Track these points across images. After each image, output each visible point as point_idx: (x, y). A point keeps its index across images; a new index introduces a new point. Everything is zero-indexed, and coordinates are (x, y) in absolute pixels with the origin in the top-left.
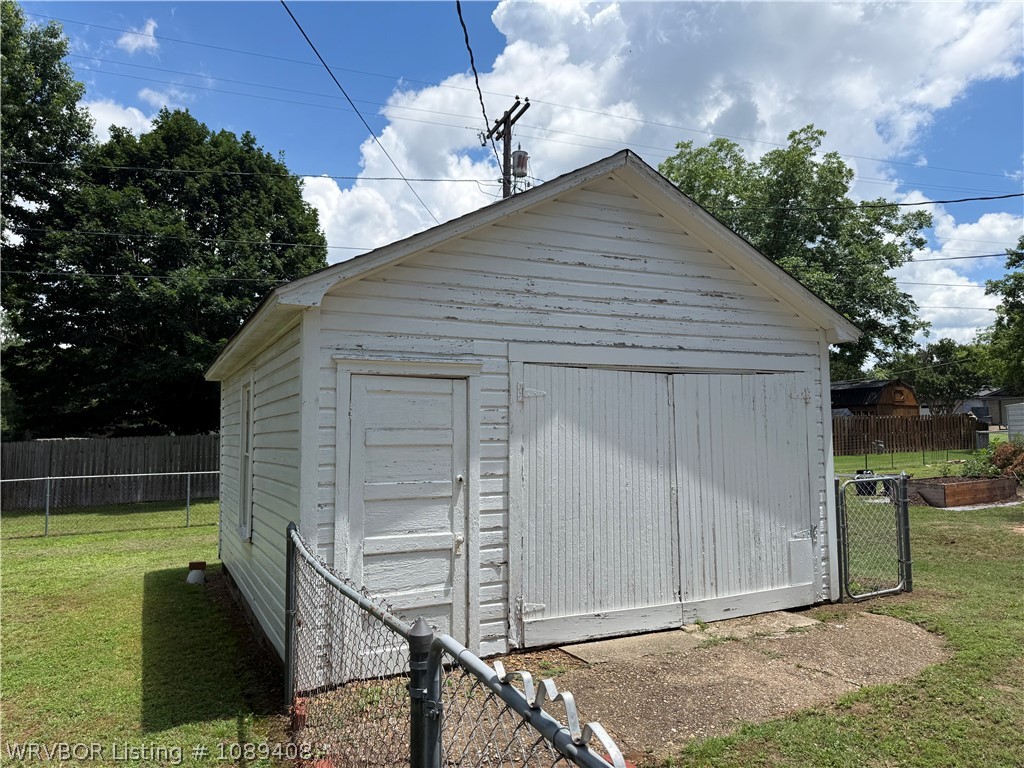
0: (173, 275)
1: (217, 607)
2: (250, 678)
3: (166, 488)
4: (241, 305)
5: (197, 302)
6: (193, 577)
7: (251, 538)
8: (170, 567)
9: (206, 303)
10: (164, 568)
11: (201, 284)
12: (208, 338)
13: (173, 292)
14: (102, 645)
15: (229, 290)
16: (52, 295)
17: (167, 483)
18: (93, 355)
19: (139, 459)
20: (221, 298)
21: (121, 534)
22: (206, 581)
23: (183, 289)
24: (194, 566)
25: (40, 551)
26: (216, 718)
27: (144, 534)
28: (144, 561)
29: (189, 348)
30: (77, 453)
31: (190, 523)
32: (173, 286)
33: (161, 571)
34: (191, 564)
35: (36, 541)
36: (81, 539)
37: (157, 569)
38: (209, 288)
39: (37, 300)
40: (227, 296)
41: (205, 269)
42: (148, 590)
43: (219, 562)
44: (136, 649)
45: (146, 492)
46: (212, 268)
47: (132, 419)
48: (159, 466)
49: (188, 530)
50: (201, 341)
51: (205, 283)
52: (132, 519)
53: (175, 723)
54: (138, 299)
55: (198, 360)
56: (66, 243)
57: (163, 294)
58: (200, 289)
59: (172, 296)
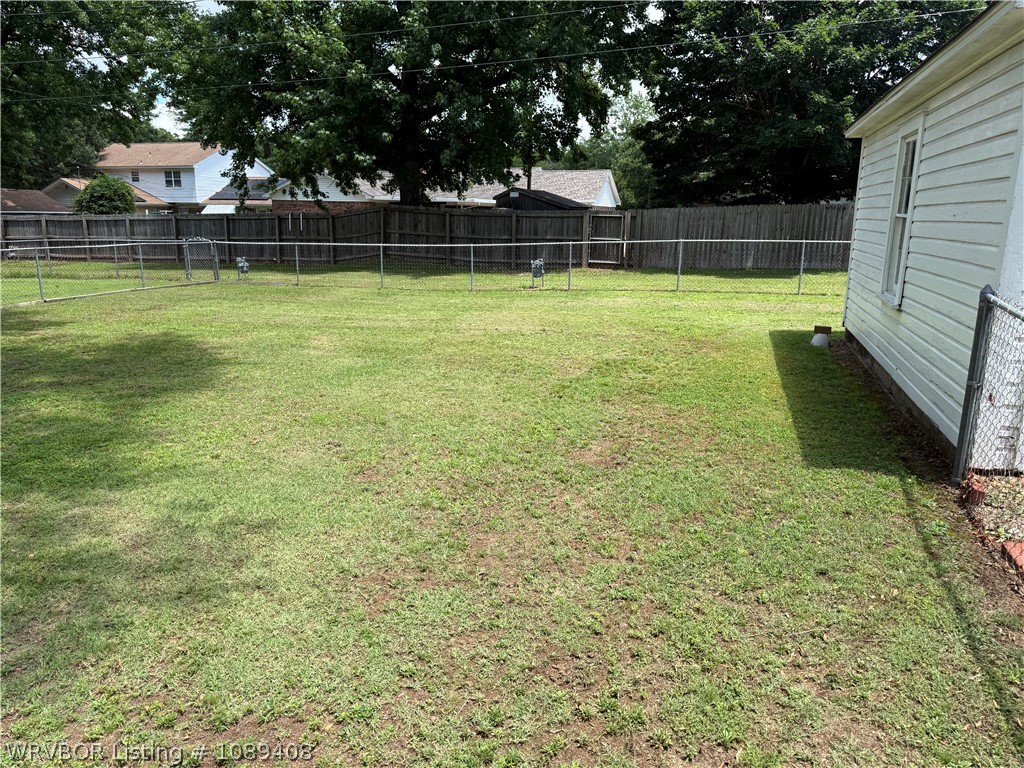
0: (800, 28)
1: (848, 371)
2: (901, 444)
3: (775, 256)
4: (872, 54)
5: (823, 56)
6: (817, 340)
7: (900, 305)
8: (791, 328)
9: (833, 57)
10: (786, 329)
11: (829, 34)
12: (831, 97)
13: (800, 48)
14: (747, 385)
15: (860, 37)
16: (684, 67)
17: (776, 252)
18: (718, 125)
19: (752, 226)
20: (851, 49)
21: (737, 295)
22: (830, 346)
23: (812, 43)
24: (818, 330)
25: (676, 303)
26: (876, 470)
27: (759, 297)
28: (765, 321)
29: (811, 109)
30: (699, 220)
31: (801, 291)
32: (800, 41)
33: (784, 331)
34: (816, 327)
35: (671, 294)
36: (705, 296)
37: (779, 329)
38: (838, 38)
39: (670, 74)
40: (858, 44)
41: (833, 16)
42: (776, 346)
43: (843, 329)
44: (778, 392)
45: (756, 260)
46: (843, 13)
47: (744, 189)
48: (770, 234)
49: (800, 298)
50: (824, 100)
51: (836, 33)
52: (745, 283)
53: (835, 465)
54: (763, 60)
55: (817, 123)
56: (699, 10)
57: (789, 52)
58: (828, 40)
59: (798, 52)
